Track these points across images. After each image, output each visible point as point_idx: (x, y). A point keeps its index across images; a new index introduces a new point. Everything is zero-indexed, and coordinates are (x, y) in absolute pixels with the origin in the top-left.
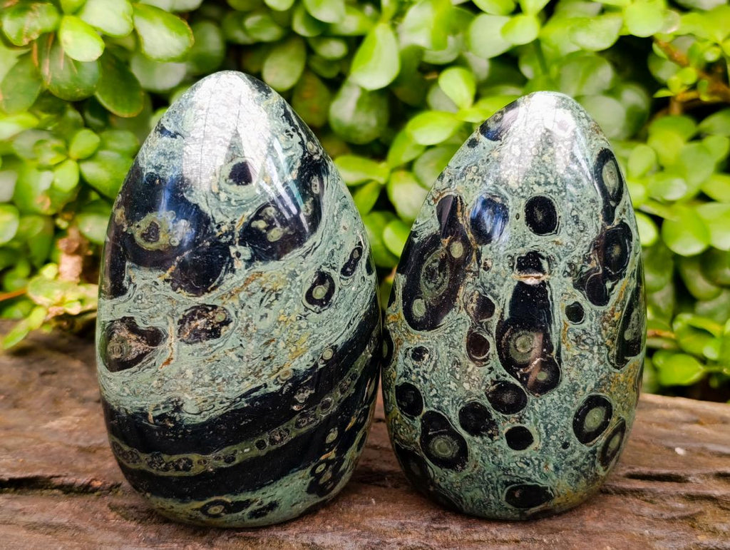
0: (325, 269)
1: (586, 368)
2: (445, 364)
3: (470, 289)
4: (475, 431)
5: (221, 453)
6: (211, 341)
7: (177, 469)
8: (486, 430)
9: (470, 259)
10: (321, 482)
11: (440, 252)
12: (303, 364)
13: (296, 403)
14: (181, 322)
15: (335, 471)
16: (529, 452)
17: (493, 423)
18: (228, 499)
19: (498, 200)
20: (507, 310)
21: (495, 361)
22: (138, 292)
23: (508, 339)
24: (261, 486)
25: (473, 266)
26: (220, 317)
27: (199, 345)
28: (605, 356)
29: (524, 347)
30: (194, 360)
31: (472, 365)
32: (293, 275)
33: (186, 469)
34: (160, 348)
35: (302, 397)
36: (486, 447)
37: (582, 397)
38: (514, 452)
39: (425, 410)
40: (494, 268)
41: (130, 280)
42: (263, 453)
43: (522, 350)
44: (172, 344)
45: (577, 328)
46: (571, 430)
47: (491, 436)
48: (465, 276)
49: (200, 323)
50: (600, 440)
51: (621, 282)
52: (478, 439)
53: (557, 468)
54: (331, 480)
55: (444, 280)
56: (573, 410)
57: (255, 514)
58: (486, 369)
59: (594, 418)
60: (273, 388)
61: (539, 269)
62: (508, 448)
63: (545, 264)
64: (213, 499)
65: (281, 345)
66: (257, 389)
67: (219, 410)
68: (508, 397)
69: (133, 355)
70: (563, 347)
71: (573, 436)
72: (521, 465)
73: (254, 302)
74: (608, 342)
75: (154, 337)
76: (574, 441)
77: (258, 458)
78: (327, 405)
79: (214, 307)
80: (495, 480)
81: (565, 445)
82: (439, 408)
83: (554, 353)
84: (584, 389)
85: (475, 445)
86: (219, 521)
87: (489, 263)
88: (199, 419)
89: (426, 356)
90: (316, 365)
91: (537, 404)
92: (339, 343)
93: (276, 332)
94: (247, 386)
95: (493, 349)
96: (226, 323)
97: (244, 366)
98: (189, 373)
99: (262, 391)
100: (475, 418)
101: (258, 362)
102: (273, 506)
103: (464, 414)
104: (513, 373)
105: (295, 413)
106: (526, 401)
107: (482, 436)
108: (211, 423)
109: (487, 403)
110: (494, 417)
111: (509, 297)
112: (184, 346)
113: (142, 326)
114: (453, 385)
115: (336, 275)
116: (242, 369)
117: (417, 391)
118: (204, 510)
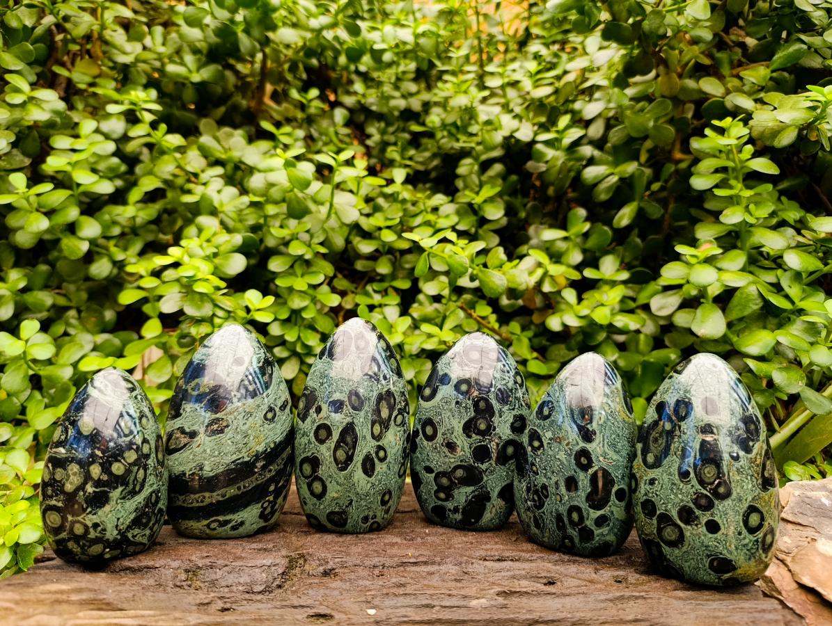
0: (272, 405)
1: (745, 487)
2: (667, 485)
3: (677, 445)
4: (687, 522)
5: (220, 492)
6: (220, 435)
7: (197, 502)
8: (693, 521)
9: (675, 430)
10: (266, 512)
11: (660, 428)
12: (261, 448)
13: (256, 467)
14: (207, 426)
15: (272, 507)
16: (718, 535)
17: (697, 517)
18: (221, 518)
19: (687, 400)
20: (698, 454)
21: (694, 482)
22: (187, 414)
23: (700, 469)
24: (238, 511)
25: (677, 433)
26: (225, 424)
27: (214, 437)
28: (755, 483)
29: (709, 473)
30: (212, 444)
31: (682, 485)
32: (258, 406)
33: (202, 502)
34: (195, 440)
35: (260, 464)
36: (694, 532)
37: (746, 505)
38: (710, 535)
39: (658, 512)
40: (688, 433)
41: (184, 410)
42: (239, 493)
43: (708, 475)
44: (202, 438)
45: (737, 465)
46: (741, 524)
47: (696, 525)
48: (673, 439)
49: (215, 427)
50: (760, 534)
51: (757, 444)
52: (689, 527)
53: (737, 549)
54: (270, 512)
55: (662, 441)
56: (742, 512)
57: (234, 528)
58: (689, 486)
59: (754, 519)
60: (247, 459)
61: (712, 432)
62: (707, 533)
63: (715, 430)
64: (213, 519)
65: (252, 438)
66: (239, 459)
67: (221, 469)
68: (703, 502)
69: (182, 445)
70: (731, 474)
71: (743, 528)
72: (716, 544)
73: (240, 417)
74: (756, 475)
75: (193, 435)
76: (744, 531)
77: (237, 495)
78: (270, 471)
79: (222, 419)
80: (701, 553)
81: (740, 534)
82: (666, 510)
83: (726, 477)
84: (746, 500)
85: (688, 530)
86: (215, 532)
87: (685, 431)
88: (211, 474)
89: (656, 482)
90: (266, 450)
91: (721, 506)
92: (278, 440)
93: (249, 432)
94: (234, 457)
95: (692, 475)
96: (227, 426)
97: (234, 447)
98: (208, 451)
99: (241, 460)
100: (687, 515)
101: (241, 446)
102: (242, 523)
103: (680, 513)
104: (705, 488)
105: (256, 473)
106: (714, 504)
107: (691, 525)
108: (216, 476)
109: (692, 506)
110: (697, 513)
111: (698, 447)
112: (207, 438)
113: (187, 430)
114: (672, 496)
115: (277, 409)
116: (233, 449)
117: (653, 502)
118: (208, 526)
